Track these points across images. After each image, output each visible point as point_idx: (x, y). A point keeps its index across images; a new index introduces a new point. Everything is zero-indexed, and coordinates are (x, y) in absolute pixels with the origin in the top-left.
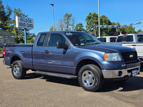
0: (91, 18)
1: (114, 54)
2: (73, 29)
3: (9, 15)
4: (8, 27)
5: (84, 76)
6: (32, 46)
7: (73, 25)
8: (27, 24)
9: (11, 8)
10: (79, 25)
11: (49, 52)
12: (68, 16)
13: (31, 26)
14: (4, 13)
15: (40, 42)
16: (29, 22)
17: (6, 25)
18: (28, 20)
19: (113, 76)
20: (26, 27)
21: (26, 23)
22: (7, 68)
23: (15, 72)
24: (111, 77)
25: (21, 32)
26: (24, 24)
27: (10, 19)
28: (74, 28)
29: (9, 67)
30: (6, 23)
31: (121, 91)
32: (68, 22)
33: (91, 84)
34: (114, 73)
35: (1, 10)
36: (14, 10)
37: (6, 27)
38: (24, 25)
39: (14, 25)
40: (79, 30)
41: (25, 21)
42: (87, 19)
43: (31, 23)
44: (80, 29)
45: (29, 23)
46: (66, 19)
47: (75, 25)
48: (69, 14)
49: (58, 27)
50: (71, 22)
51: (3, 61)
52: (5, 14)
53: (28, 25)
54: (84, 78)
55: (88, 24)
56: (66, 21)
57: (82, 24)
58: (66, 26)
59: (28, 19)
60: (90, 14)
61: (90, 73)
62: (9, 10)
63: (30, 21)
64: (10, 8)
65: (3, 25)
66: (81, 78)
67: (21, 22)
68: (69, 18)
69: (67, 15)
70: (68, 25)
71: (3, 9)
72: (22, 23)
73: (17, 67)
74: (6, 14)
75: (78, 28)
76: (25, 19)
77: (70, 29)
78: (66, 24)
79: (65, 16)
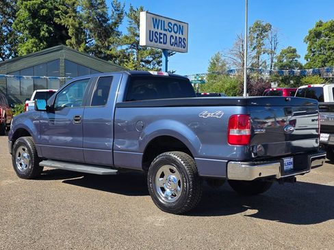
2: (272, 62)
3: (116, 24)
4: (113, 52)
7: (272, 53)
8: (172, 36)
9: (122, 6)
10: (288, 53)
12: (262, 30)
13: (182, 44)
14: (104, 17)
16: (176, 33)
17: (108, 48)
18: (175, 24)
20: (168, 46)
21: (169, 34)
25: (143, 66)
26: (162, 36)
27: (118, 34)
28: (275, 61)
30: (109, 42)
32: (260, 45)
35: (99, 10)
36: (128, 12)
37: (108, 52)
38: (162, 40)
39: (127, 49)
40: (287, 65)
41: (167, 27)
42: (309, 39)
43: (181, 35)
44: (290, 62)
45: (177, 35)
46: (256, 36)
47: (278, 53)
48: (264, 24)
49: (232, 56)
52: (108, 20)
53: (173, 41)
55: (311, 50)
56: (255, 41)
57: (294, 51)
58: (254, 54)
59: (173, 22)
60: (320, 25)
62: (118, 11)
63: (181, 29)
64: (119, 7)
65: (101, 48)
67: (156, 30)
68: (264, 34)
69: (258, 25)
70: (259, 53)
71: (104, 7)
72: (156, 32)
74: (109, 22)
75: (285, 61)
76: (167, 22)
77: (265, 62)
78: (254, 49)
79: (252, 30)
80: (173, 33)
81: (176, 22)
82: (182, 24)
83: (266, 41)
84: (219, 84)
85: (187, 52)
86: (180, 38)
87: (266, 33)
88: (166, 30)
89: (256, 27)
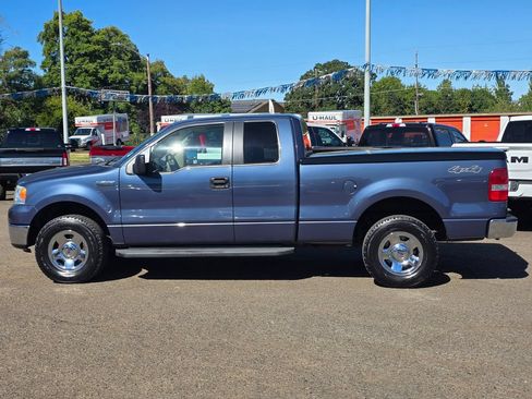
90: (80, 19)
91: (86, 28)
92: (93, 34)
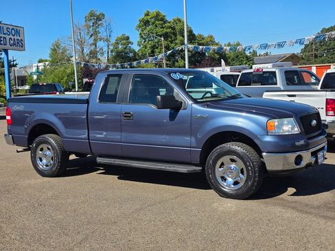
0: (150, 23)
1: (286, 121)
2: (108, 48)
5: (220, 167)
6: (87, 102)
7: (107, 40)
8: (10, 38)
10: (122, 40)
11: (132, 115)
12: (97, 19)
13: (19, 45)
15: (107, 93)
16: (14, 35)
18: (13, 29)
19: (284, 165)
20: (8, 46)
21: (8, 37)
22: (18, 152)
23: (41, 160)
24: (280, 168)
26: (2, 39)
28: (111, 48)
29: (21, 149)
31: (294, 194)
32: (96, 33)
33: (236, 183)
34: (286, 159)
38: (2, 43)
40: (122, 51)
41: (5, 32)
42: (139, 27)
43: (18, 38)
44: (125, 49)
45: (16, 37)
46: (92, 25)
47: (113, 41)
48: (98, 13)
50: (103, 33)
51: (5, 135)
53: (12, 42)
54: (219, 171)
55: (142, 37)
56: (91, 29)
57: (128, 38)
58: (91, 41)
59: (11, 27)
60: (147, 14)
61: (233, 161)
63: (18, 33)
66: (214, 170)
68: (99, 22)
69: (92, 14)
70: (95, 40)
73: (45, 149)
75: (120, 47)
76: (5, 27)
77: (102, 49)
78: (91, 36)
79: (88, 19)
80: (11, 36)
81: (12, 27)
82: (18, 28)
83: (101, 29)
84: (61, 69)
85: (24, 50)
86: (18, 40)
87: (101, 22)
88: (5, 34)
89: (91, 16)
90: (158, 14)
91: (162, 19)
92: (165, 23)
